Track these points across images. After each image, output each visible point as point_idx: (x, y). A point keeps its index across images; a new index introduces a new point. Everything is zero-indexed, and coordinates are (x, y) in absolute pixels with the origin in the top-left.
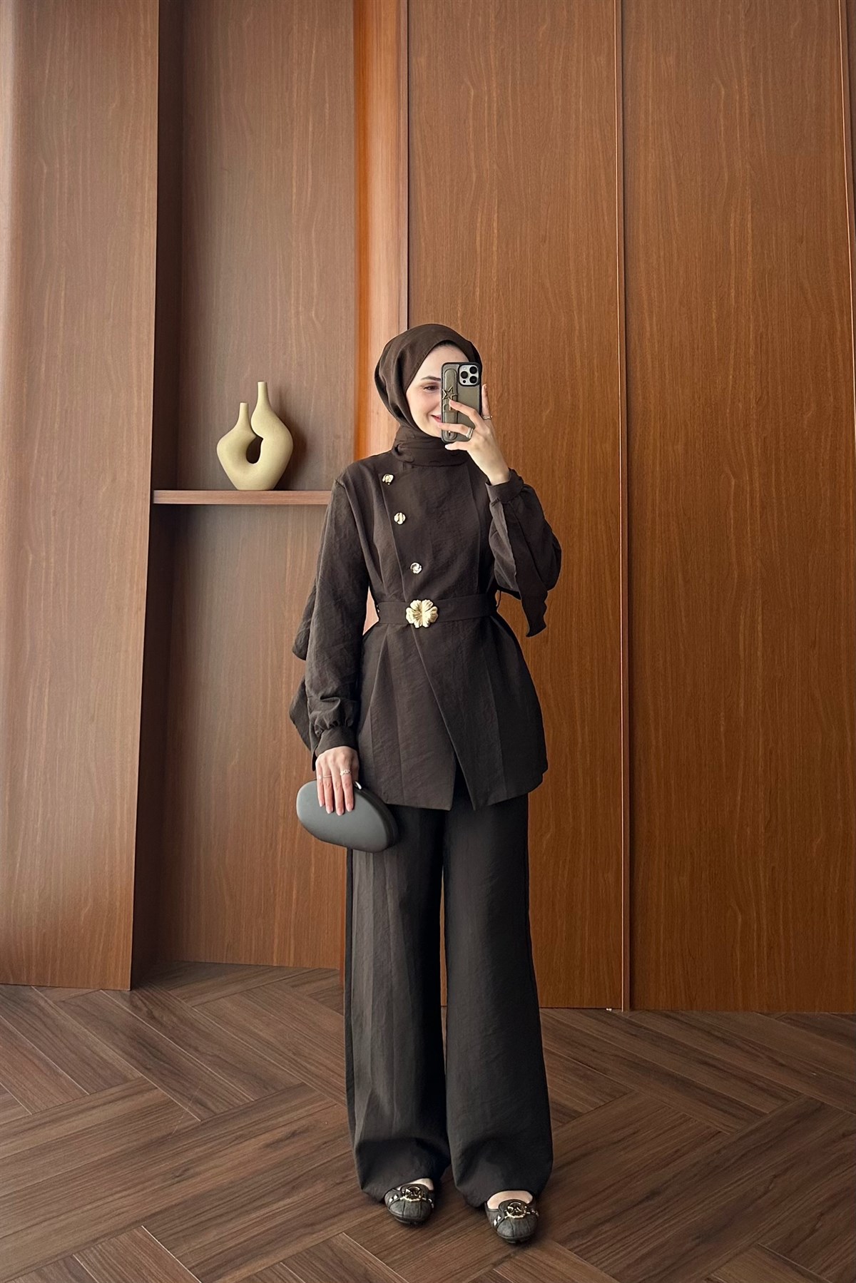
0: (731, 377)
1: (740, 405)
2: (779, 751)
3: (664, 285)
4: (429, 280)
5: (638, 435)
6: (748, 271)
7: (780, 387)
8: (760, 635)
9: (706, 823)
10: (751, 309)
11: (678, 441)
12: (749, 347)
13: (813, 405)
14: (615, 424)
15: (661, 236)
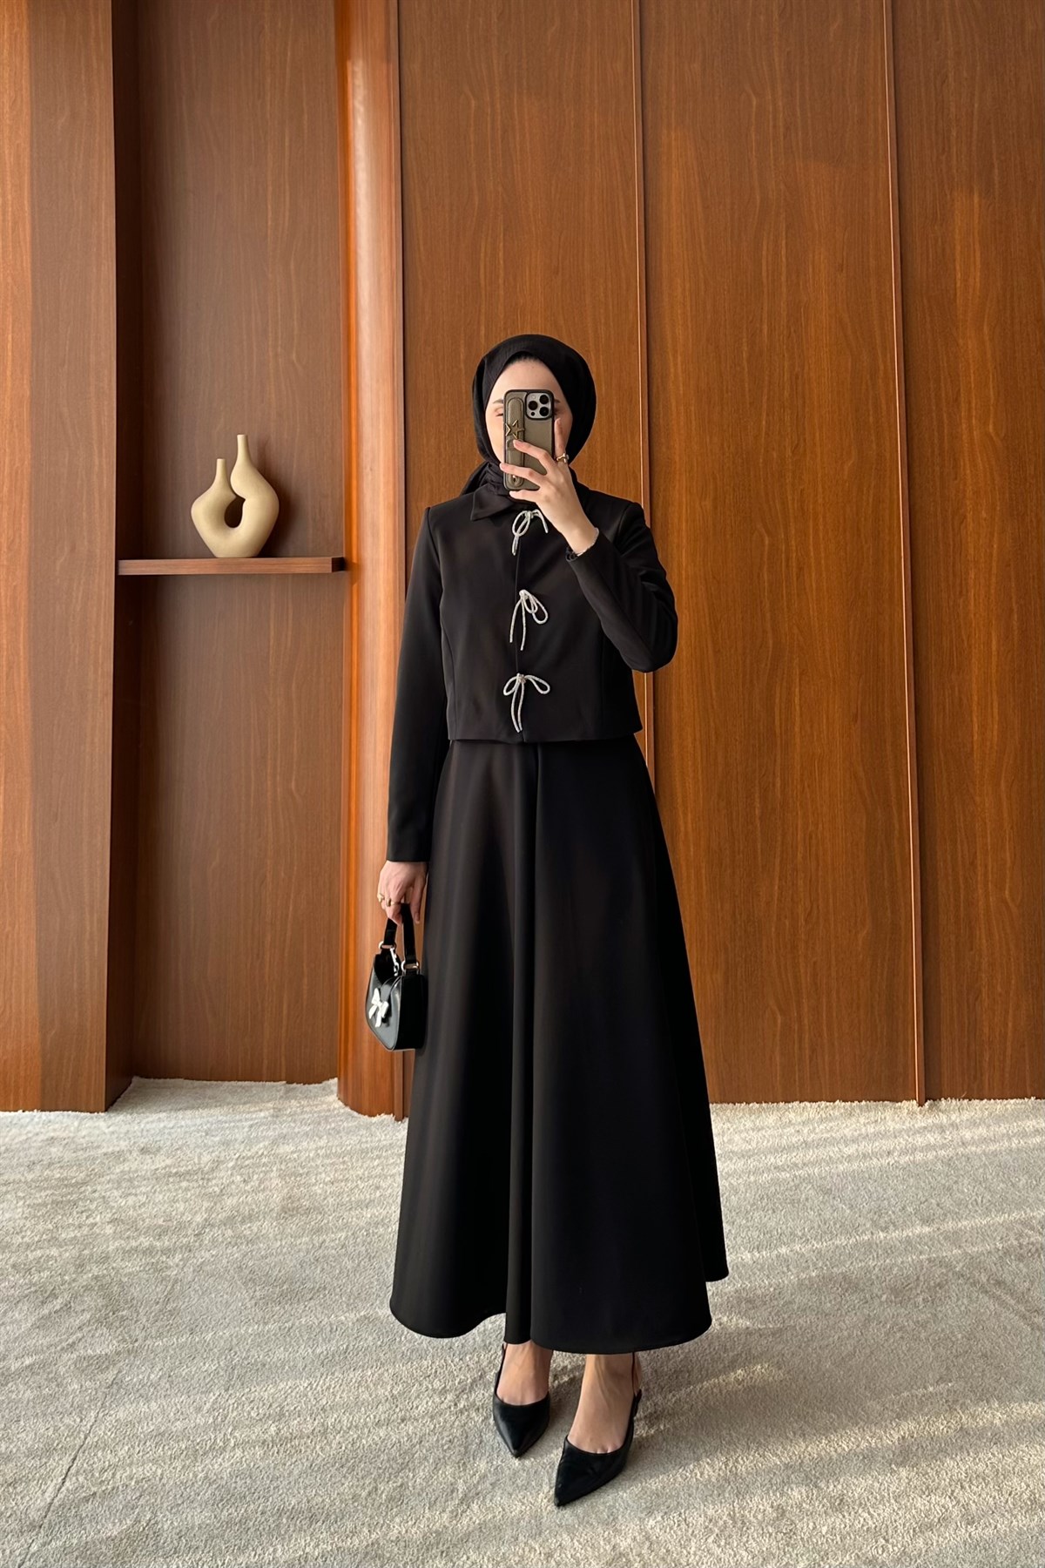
0: (764, 423)
1: (775, 454)
2: (820, 835)
3: (690, 319)
4: (427, 318)
6: (782, 304)
7: (817, 435)
10: (785, 347)
11: (705, 498)
12: (784, 389)
13: (853, 451)
15: (686, 267)
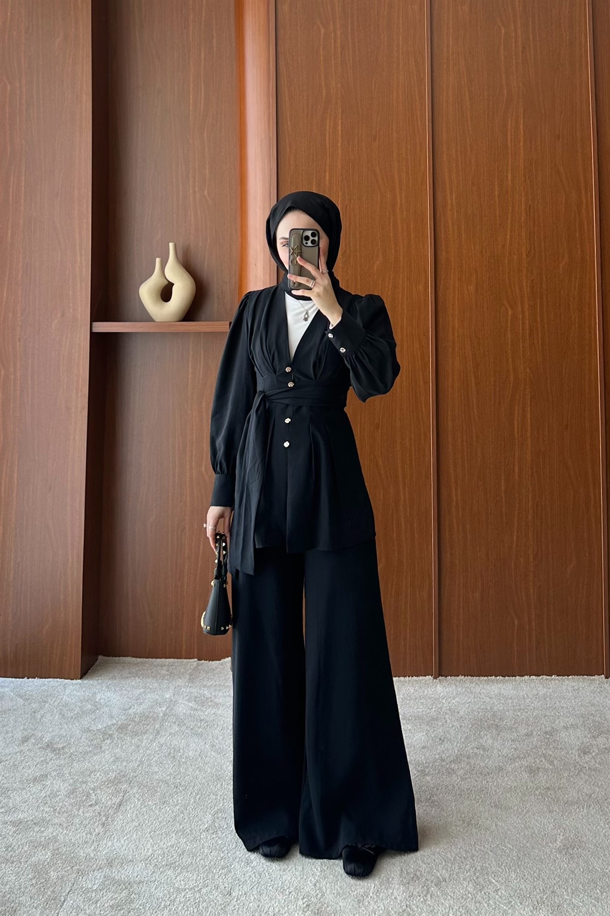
0: (508, 237)
1: (515, 258)
2: (543, 504)
3: (461, 170)
4: (292, 168)
5: (442, 279)
6: (521, 160)
7: (543, 244)
8: (529, 421)
9: (492, 554)
10: (522, 188)
11: (471, 283)
12: (521, 214)
13: (565, 255)
14: (426, 272)
